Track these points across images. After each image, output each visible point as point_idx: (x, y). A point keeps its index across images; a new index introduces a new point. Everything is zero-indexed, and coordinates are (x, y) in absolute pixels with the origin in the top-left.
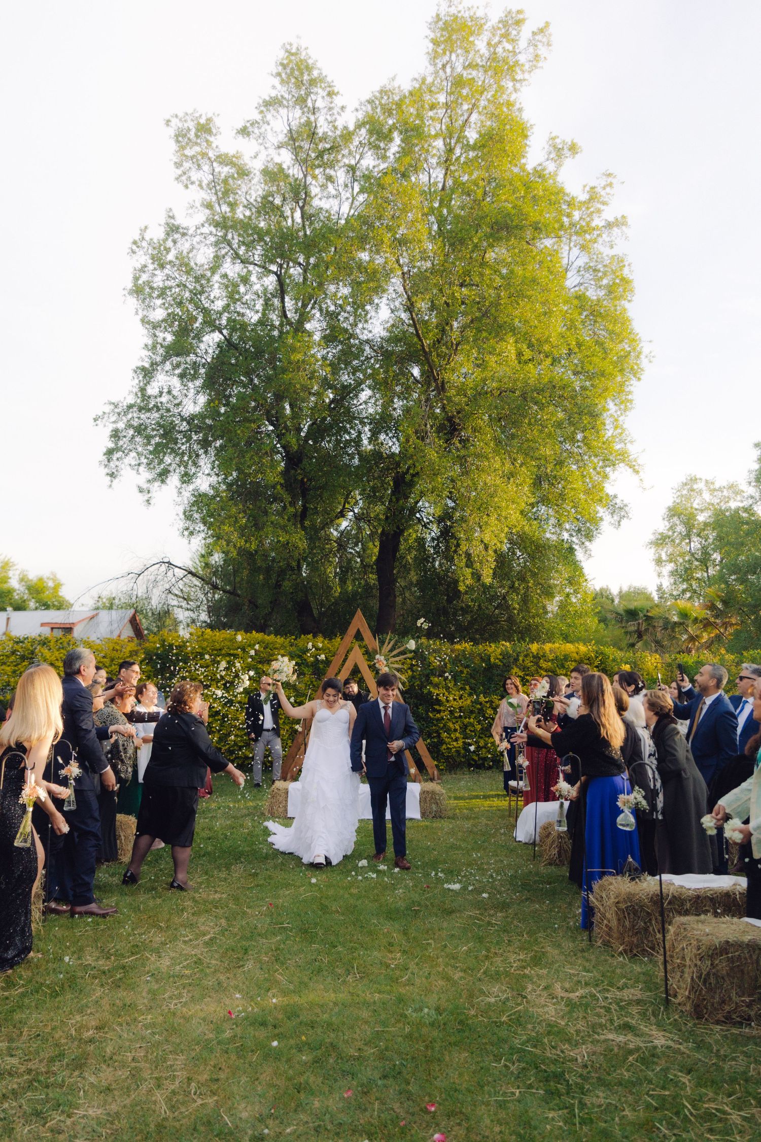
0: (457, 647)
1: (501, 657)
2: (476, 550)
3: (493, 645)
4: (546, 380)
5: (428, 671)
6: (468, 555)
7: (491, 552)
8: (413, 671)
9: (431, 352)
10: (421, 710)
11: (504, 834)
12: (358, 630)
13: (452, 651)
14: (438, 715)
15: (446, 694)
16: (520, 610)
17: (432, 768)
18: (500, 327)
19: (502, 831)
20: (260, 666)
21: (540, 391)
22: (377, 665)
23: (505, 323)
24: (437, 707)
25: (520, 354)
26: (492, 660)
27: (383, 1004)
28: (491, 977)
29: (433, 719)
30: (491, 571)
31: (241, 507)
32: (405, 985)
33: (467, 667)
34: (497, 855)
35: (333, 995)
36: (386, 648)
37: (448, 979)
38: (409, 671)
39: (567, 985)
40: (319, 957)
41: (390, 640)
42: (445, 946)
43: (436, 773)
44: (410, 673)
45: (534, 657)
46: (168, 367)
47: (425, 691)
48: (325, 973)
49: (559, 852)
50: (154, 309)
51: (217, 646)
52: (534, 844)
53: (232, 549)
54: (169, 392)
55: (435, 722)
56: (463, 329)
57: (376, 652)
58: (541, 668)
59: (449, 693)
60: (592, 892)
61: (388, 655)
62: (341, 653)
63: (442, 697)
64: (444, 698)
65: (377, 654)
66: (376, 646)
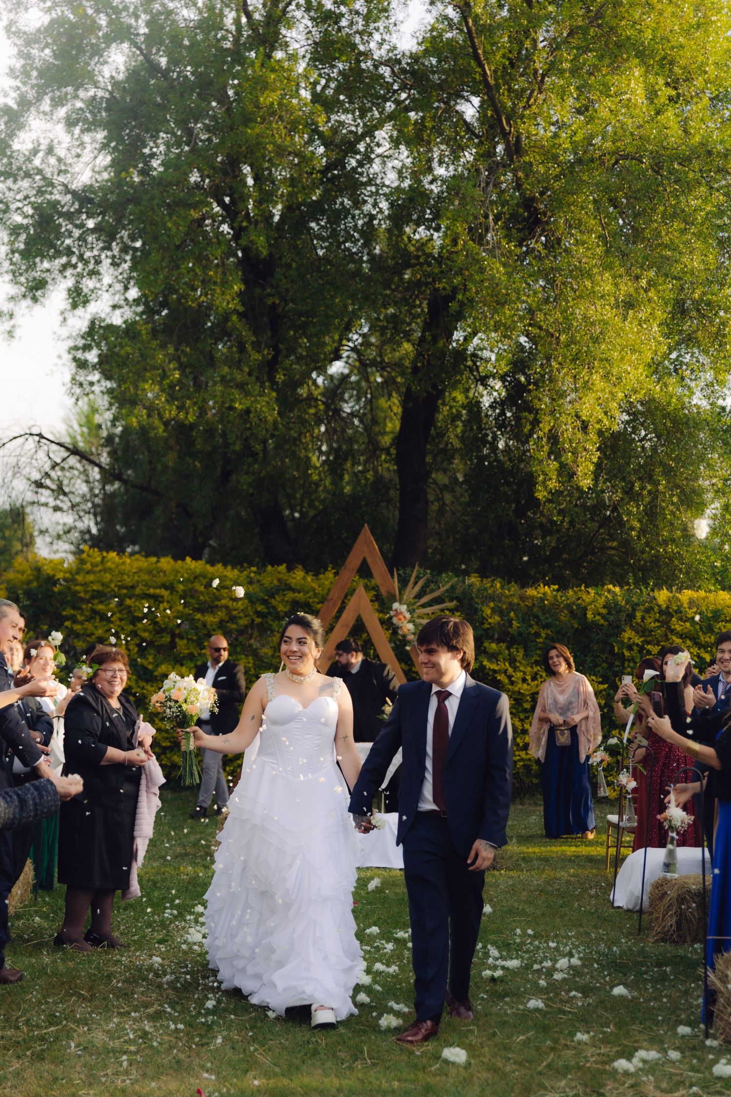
0: (531, 592)
1: (604, 611)
2: (568, 430)
3: (592, 591)
4: (697, 139)
6: (553, 438)
7: (593, 436)
9: (498, 86)
11: (596, 896)
12: (365, 560)
13: (523, 598)
15: (510, 670)
16: (643, 531)
18: (619, 46)
19: (593, 892)
20: (198, 616)
21: (685, 161)
22: (395, 620)
23: (629, 38)
25: (652, 94)
26: (590, 616)
27: (405, 1093)
28: (558, 1071)
30: (592, 468)
31: (171, 350)
32: (435, 1075)
33: (547, 626)
34: (581, 925)
35: (336, 1081)
36: (411, 592)
37: (495, 1070)
39: (664, 1085)
40: (313, 1039)
41: (418, 578)
42: (494, 1034)
45: (661, 612)
46: (46, 105)
48: (322, 1056)
49: (679, 924)
50: (26, 9)
51: (128, 580)
52: (641, 911)
53: (157, 422)
54: (50, 151)
56: (555, 46)
57: (393, 599)
58: (672, 631)
59: (515, 669)
60: (713, 968)
61: (414, 604)
62: (334, 599)
63: (503, 675)
64: (505, 677)
65: (395, 601)
66: (393, 588)
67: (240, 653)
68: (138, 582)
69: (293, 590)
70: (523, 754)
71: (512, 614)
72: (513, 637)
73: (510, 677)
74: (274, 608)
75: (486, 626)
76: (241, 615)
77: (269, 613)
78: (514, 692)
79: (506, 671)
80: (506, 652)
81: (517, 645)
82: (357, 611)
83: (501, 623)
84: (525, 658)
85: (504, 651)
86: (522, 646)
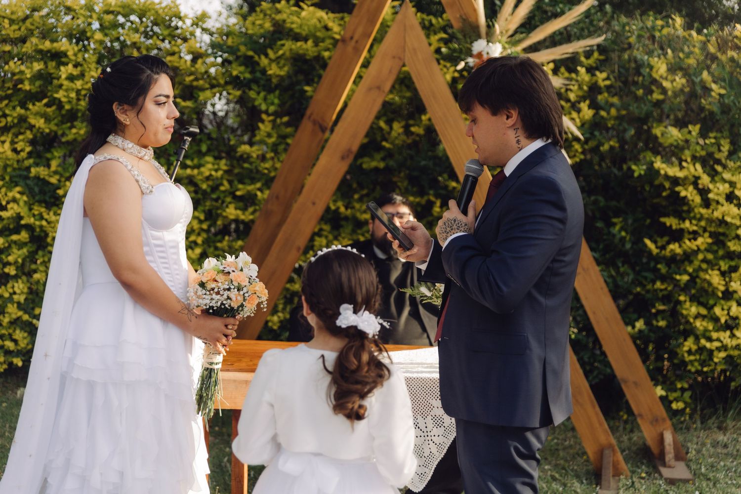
5: (645, 108)
8: (594, 105)
10: (618, 229)
14: (674, 247)
15: (705, 180)
17: (655, 421)
24: (671, 222)
29: (658, 259)
36: (510, 18)
38: (584, 106)
43: (668, 437)
44: (587, 113)
47: (638, 170)
55: (662, 268)
57: (472, 32)
59: (713, 175)
61: (515, 43)
62: (356, 37)
63: (691, 188)
64: (695, 192)
65: (479, 37)
66: (475, 11)
67: (205, 155)
68: (31, 33)
69: (297, 37)
70: (725, 336)
71: (705, 75)
72: (712, 113)
73: (703, 192)
74: (264, 72)
75: (657, 96)
76: (201, 82)
77: (255, 81)
78: (710, 221)
79: (695, 181)
80: (698, 143)
81: (720, 131)
82: (400, 58)
83: (687, 90)
84: (735, 157)
85: (693, 140)
86: (726, 133)
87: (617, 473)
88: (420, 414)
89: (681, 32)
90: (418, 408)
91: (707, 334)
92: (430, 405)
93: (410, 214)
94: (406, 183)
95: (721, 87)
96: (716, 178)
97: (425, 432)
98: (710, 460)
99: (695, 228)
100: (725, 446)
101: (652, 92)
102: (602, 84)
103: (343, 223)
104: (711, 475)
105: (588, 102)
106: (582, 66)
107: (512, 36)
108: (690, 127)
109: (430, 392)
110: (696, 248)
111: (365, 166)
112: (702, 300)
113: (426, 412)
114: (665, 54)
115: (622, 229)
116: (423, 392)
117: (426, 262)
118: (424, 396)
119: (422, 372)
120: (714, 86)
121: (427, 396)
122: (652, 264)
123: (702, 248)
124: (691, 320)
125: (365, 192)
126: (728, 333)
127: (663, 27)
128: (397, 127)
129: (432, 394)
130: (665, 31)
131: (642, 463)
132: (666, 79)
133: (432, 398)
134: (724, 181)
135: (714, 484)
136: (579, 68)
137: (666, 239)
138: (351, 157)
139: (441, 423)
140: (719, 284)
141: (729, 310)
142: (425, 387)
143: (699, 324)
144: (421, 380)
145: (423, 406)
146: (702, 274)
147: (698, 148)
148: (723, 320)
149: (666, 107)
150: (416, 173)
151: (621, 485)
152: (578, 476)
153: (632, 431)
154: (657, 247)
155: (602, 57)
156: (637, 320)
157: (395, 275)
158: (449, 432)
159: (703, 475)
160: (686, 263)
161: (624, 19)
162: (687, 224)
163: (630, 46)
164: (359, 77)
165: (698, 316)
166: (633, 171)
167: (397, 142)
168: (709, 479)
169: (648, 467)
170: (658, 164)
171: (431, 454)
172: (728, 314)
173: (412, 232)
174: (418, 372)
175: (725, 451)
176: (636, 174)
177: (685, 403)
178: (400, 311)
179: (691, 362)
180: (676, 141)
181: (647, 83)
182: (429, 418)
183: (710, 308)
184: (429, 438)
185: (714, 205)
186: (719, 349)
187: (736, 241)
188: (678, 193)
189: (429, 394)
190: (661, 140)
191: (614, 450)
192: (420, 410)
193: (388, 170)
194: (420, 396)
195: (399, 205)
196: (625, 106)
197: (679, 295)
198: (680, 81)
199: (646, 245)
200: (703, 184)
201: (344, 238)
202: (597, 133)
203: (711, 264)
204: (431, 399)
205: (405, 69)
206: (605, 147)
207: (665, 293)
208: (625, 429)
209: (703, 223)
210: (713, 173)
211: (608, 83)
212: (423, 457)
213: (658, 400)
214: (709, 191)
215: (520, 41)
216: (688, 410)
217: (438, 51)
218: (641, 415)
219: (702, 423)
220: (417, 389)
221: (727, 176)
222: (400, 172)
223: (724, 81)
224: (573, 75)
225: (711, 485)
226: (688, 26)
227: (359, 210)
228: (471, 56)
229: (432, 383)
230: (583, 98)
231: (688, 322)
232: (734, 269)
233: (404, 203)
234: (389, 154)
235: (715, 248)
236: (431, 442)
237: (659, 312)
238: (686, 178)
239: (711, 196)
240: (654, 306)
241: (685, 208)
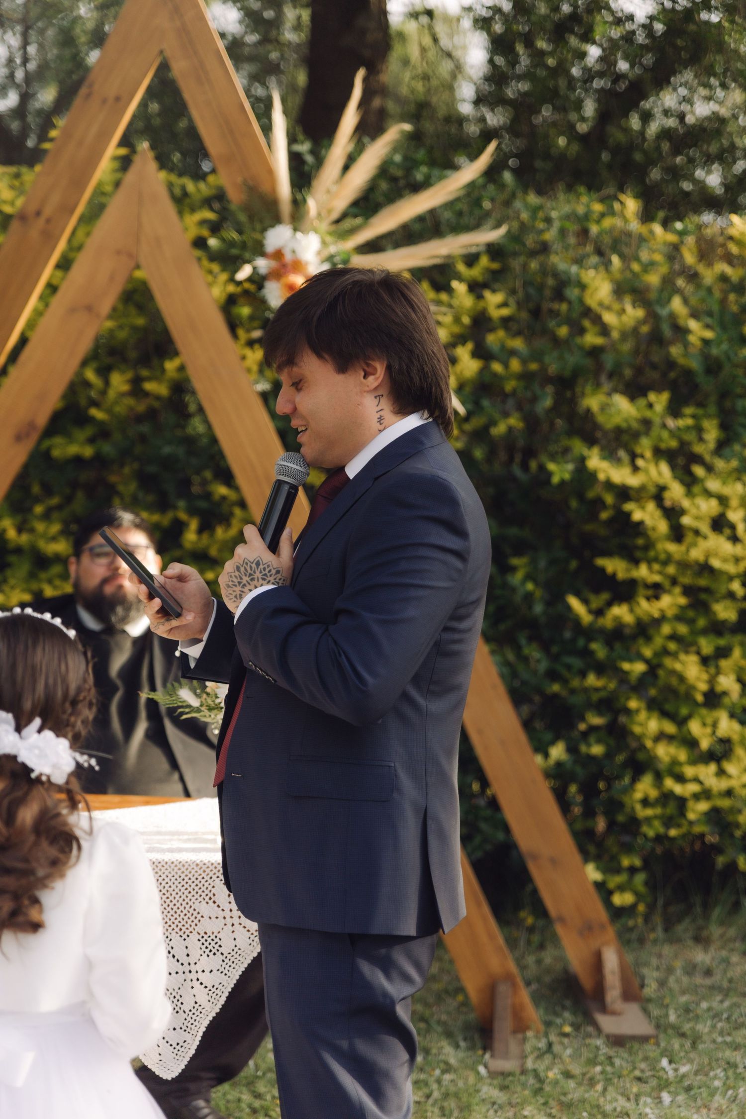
5: (573, 359)
8: (481, 353)
10: (521, 578)
14: (621, 612)
15: (676, 492)
17: (588, 929)
24: (614, 566)
29: (590, 633)
36: (335, 188)
38: (463, 352)
43: (611, 960)
44: (469, 365)
47: (560, 471)
55: (599, 649)
57: (265, 211)
59: (690, 482)
61: (344, 235)
62: (48, 211)
63: (651, 506)
64: (658, 513)
65: (277, 220)
66: (270, 173)
70: (707, 773)
71: (677, 303)
72: (688, 373)
73: (672, 514)
75: (591, 339)
78: (684, 565)
79: (659, 493)
80: (664, 426)
81: (701, 405)
82: (130, 255)
83: (645, 329)
84: (727, 451)
85: (657, 420)
86: (712, 409)
87: (520, 1027)
88: (177, 930)
89: (635, 226)
90: (173, 919)
91: (677, 769)
92: (195, 914)
93: (147, 547)
94: (133, 487)
95: (708, 326)
96: (696, 489)
97: (186, 964)
98: (684, 999)
99: (657, 578)
100: (708, 973)
101: (582, 331)
102: (496, 314)
103: (13, 559)
104: (687, 1027)
105: (470, 346)
106: (460, 279)
107: (337, 221)
108: (652, 397)
109: (197, 889)
110: (656, 615)
111: (56, 453)
112: (668, 707)
113: (187, 926)
114: (607, 264)
115: (528, 577)
116: (183, 889)
117: (200, 641)
118: (184, 897)
119: (180, 850)
120: (693, 325)
121: (190, 896)
122: (581, 642)
123: (670, 613)
124: (649, 744)
125: (55, 501)
126: (713, 768)
127: (603, 215)
128: (119, 382)
129: (200, 892)
130: (607, 222)
131: (564, 1008)
132: (608, 308)
133: (200, 899)
134: (708, 494)
135: (694, 1045)
136: (455, 284)
137: (605, 596)
138: (35, 436)
139: (217, 947)
140: (698, 679)
141: (715, 725)
142: (186, 879)
143: (664, 752)
144: (180, 866)
145: (182, 915)
146: (668, 662)
147: (665, 435)
148: (705, 744)
149: (609, 360)
150: (152, 469)
151: (528, 1047)
152: (449, 1035)
153: (542, 947)
154: (590, 611)
155: (495, 266)
156: (553, 743)
157: (119, 661)
158: (230, 963)
159: (673, 1027)
160: (641, 641)
161: (533, 199)
162: (643, 572)
163: (544, 248)
164: (52, 288)
165: (661, 737)
166: (550, 474)
167: (118, 409)
168: (683, 1035)
169: (574, 1013)
170: (595, 461)
171: (197, 1006)
172: (714, 733)
173: (179, 584)
174: (171, 851)
175: (708, 982)
176: (556, 480)
177: (636, 893)
178: (129, 729)
179: (648, 820)
180: (626, 420)
181: (575, 315)
182: (194, 937)
183: (681, 722)
184: (193, 976)
185: (689, 537)
186: (697, 797)
187: (728, 603)
188: (628, 515)
189: (193, 893)
190: (600, 419)
191: (514, 985)
192: (176, 922)
193: (99, 460)
194: (177, 897)
195: (128, 530)
196: (536, 356)
197: (628, 698)
198: (633, 313)
199: (569, 608)
200: (672, 499)
201: (13, 588)
202: (486, 403)
203: (685, 644)
204: (197, 902)
205: (139, 274)
206: (500, 429)
207: (603, 694)
208: (529, 942)
209: (671, 570)
210: (687, 479)
211: (505, 312)
212: (181, 1012)
213: (592, 890)
214: (682, 512)
215: (353, 231)
216: (641, 908)
217: (200, 243)
218: (562, 919)
219: (666, 930)
220: (170, 883)
221: (713, 485)
222: (122, 465)
223: (710, 314)
224: (444, 296)
225: (688, 1044)
226: (647, 216)
227: (44, 536)
228: (263, 254)
229: (200, 872)
230: (459, 340)
231: (643, 747)
232: (723, 653)
233: (138, 526)
234: (102, 433)
235: (691, 614)
236: (196, 984)
237: (593, 729)
238: (642, 488)
239: (686, 520)
240: (583, 719)
241: (640, 542)
